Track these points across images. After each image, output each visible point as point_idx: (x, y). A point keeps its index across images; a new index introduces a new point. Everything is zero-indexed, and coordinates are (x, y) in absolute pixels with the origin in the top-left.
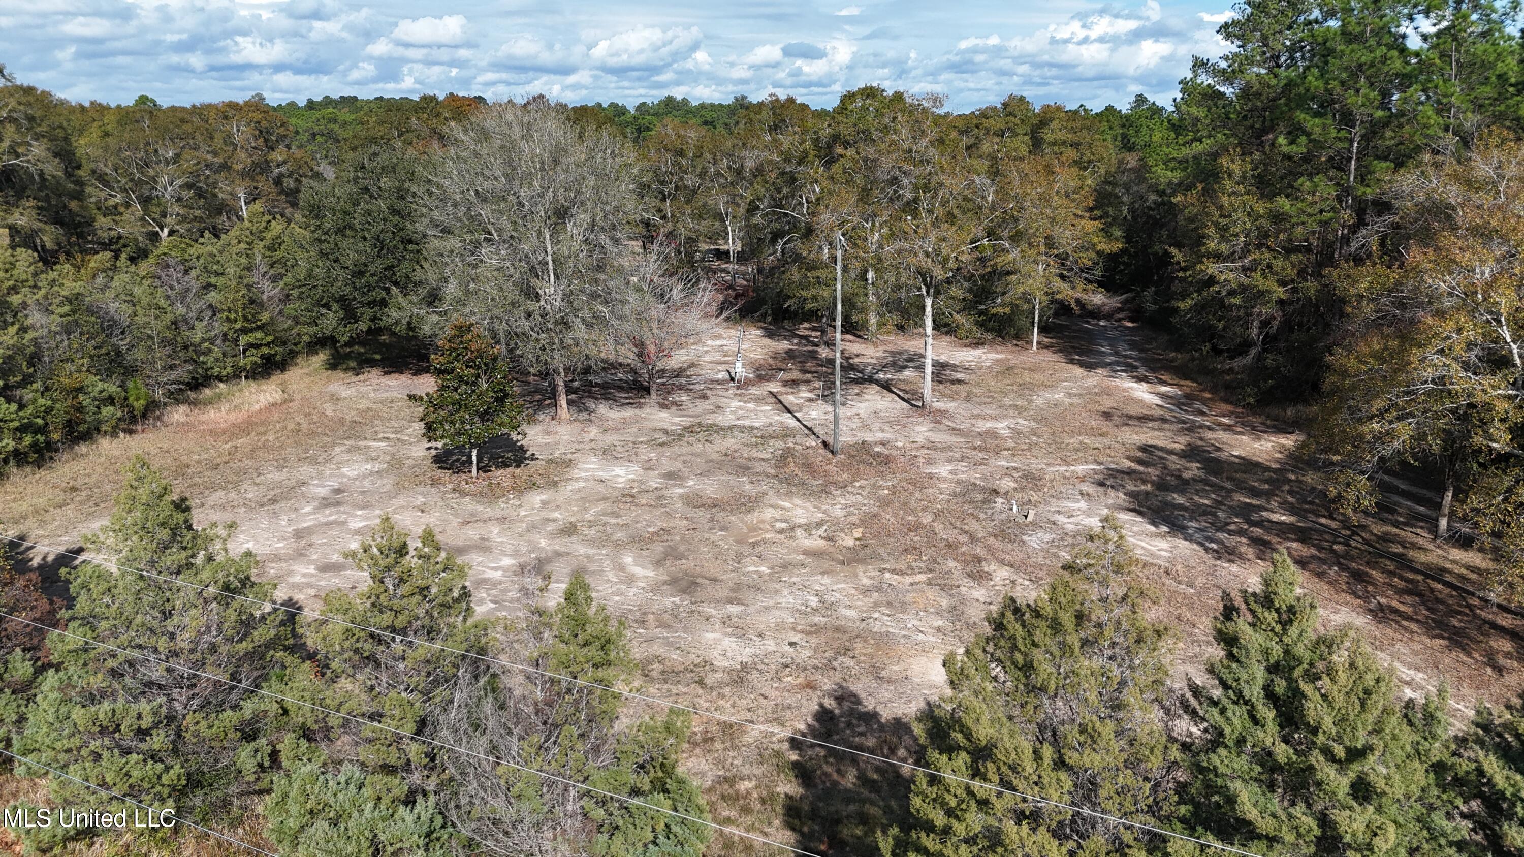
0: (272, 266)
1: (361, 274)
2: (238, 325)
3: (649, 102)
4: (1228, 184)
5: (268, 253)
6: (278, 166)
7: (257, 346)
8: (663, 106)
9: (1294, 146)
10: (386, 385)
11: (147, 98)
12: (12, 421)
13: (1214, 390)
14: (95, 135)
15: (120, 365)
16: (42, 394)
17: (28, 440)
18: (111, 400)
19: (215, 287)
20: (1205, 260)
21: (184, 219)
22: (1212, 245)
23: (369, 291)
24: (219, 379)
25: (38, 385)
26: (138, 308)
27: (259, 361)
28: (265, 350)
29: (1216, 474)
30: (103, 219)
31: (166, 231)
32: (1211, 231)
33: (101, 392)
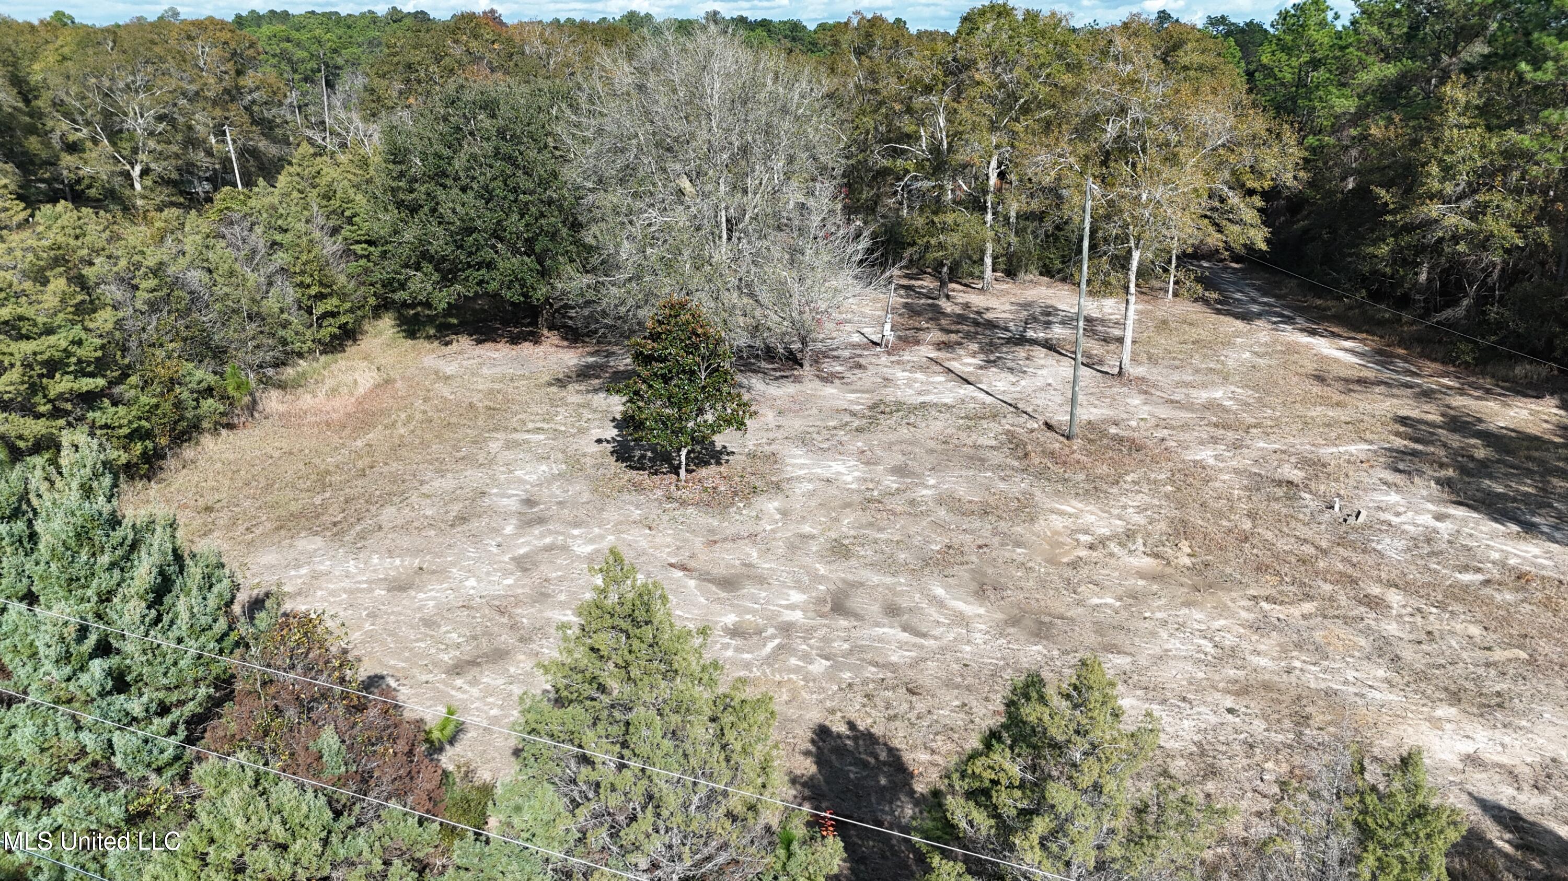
0: (328, 218)
1: (470, 231)
2: (314, 291)
3: (610, 18)
4: (1452, 117)
5: (324, 203)
6: (251, 92)
7: (333, 315)
8: (625, 21)
9: (1539, 73)
10: (490, 358)
11: (64, 14)
12: (120, 427)
13: (1402, 343)
14: (50, 59)
15: (209, 348)
16: (142, 389)
17: (138, 448)
18: (209, 391)
19: (281, 245)
20: (1428, 201)
21: (160, 156)
22: (1436, 186)
23: (478, 249)
24: (300, 355)
25: (133, 379)
26: (215, 275)
27: (337, 331)
28: (343, 319)
29: (1509, 452)
30: (69, 157)
31: (138, 168)
32: (1434, 169)
33: (200, 382)
